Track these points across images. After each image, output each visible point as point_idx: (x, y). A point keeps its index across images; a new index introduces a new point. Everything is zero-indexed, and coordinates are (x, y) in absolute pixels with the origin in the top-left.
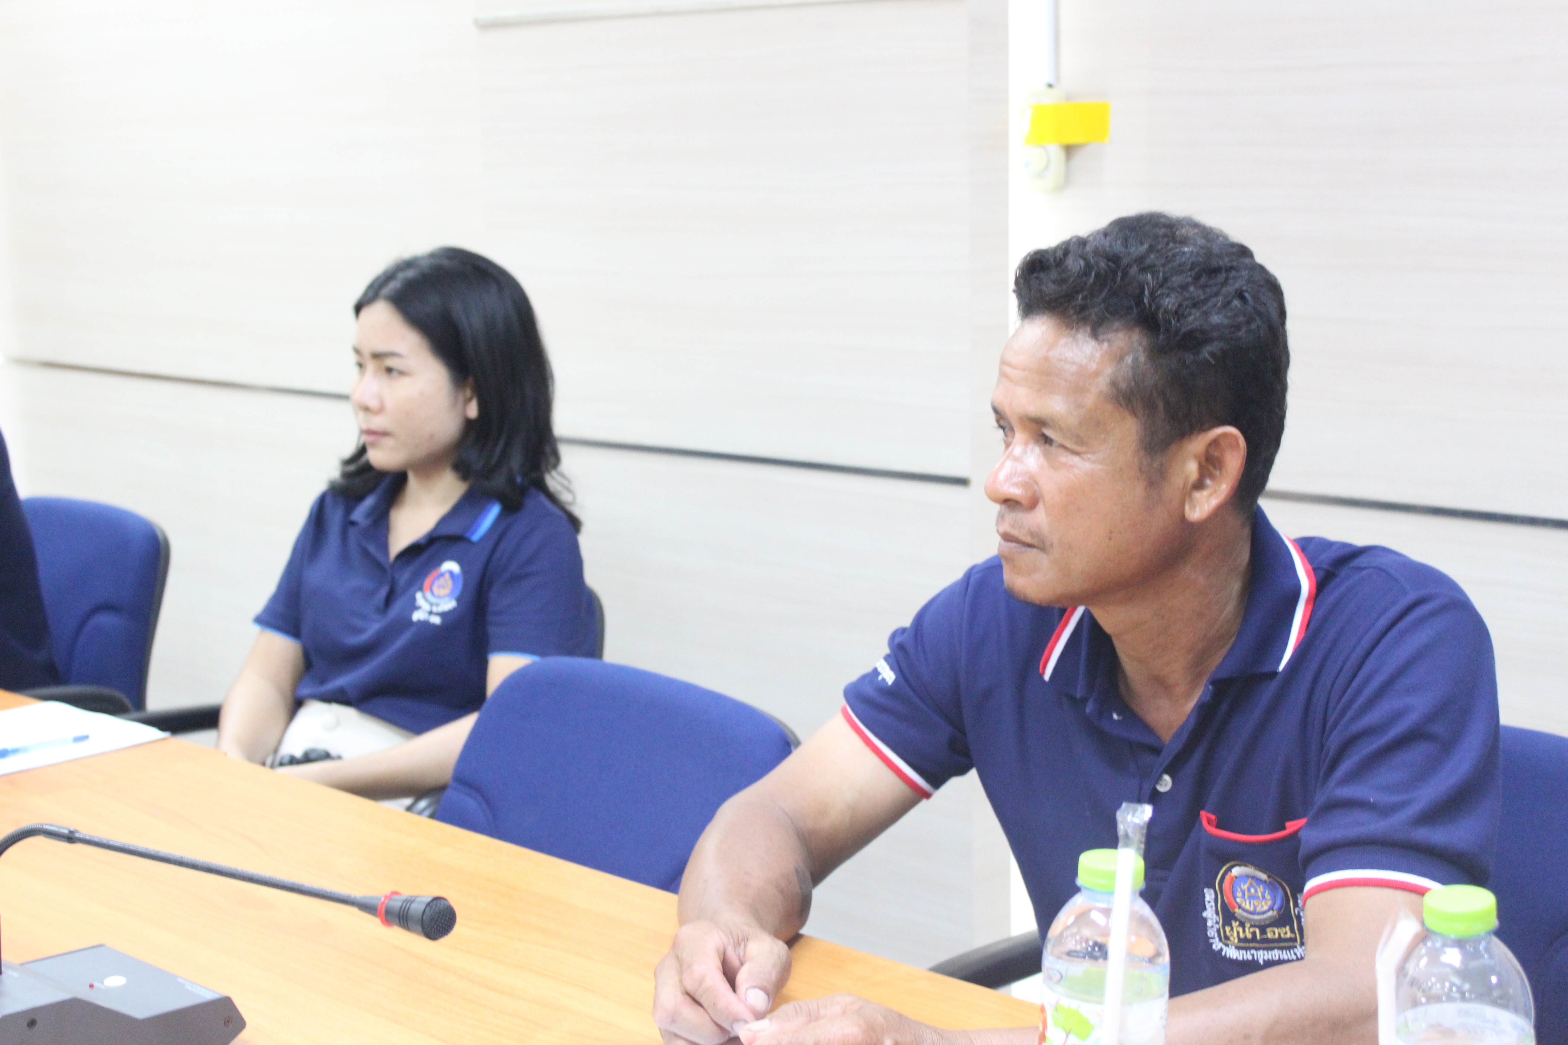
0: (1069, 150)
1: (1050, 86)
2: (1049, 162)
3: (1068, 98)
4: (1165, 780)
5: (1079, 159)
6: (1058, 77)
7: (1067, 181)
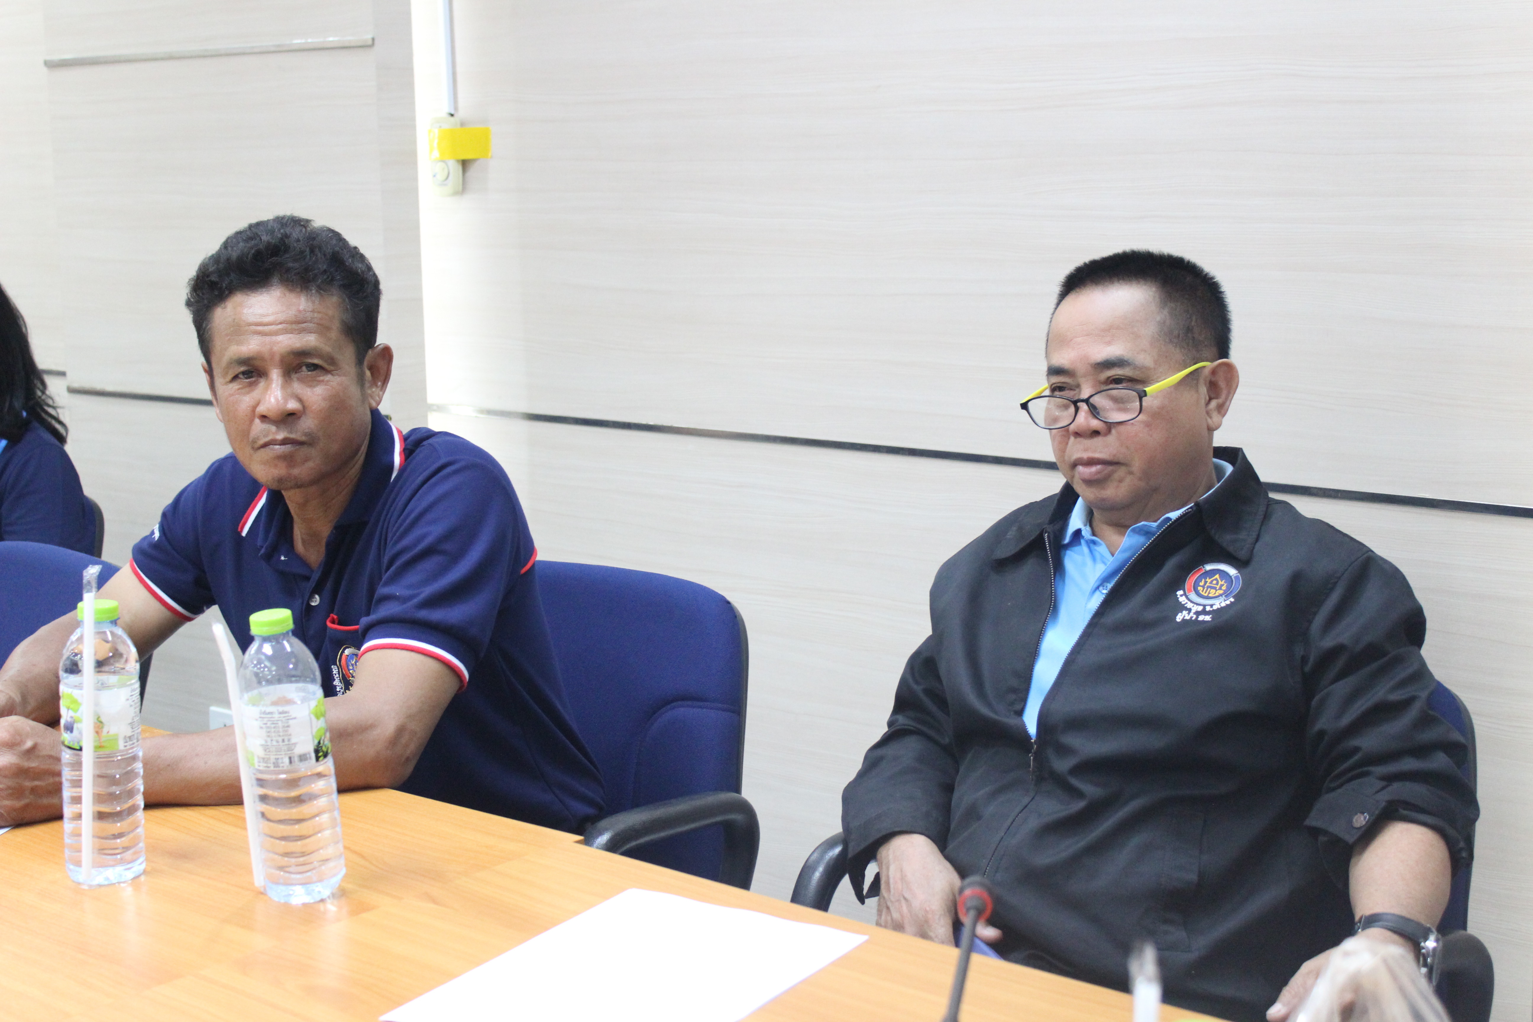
0: (465, 164)
1: (452, 115)
2: (449, 174)
3: (462, 124)
4: (316, 598)
5: (472, 172)
6: (456, 108)
7: (464, 188)
